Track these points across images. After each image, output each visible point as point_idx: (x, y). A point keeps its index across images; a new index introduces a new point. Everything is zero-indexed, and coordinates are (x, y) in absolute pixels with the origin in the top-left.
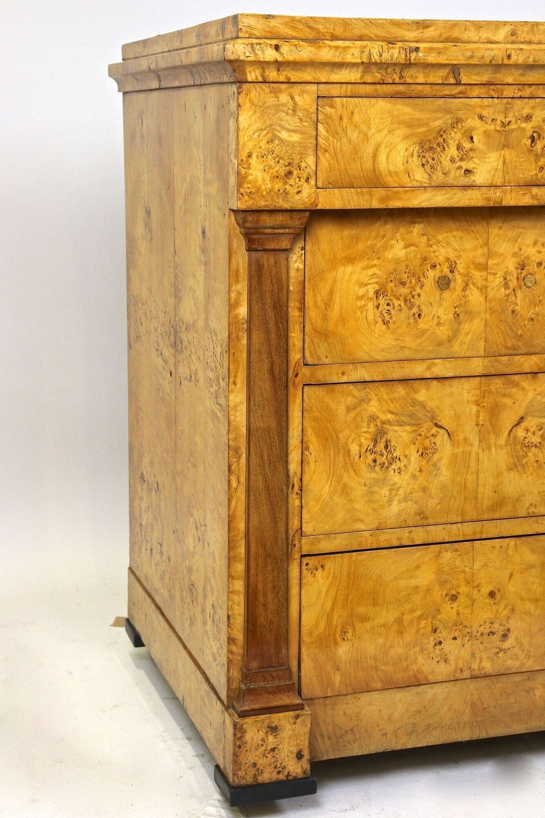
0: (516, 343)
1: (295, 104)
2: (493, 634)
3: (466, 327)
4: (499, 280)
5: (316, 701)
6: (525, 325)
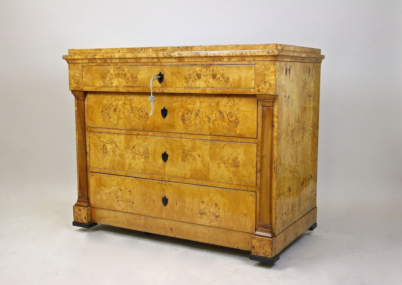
0: (131, 127)
1: (78, 68)
2: (130, 202)
3: (120, 121)
5: (97, 209)
6: (133, 122)
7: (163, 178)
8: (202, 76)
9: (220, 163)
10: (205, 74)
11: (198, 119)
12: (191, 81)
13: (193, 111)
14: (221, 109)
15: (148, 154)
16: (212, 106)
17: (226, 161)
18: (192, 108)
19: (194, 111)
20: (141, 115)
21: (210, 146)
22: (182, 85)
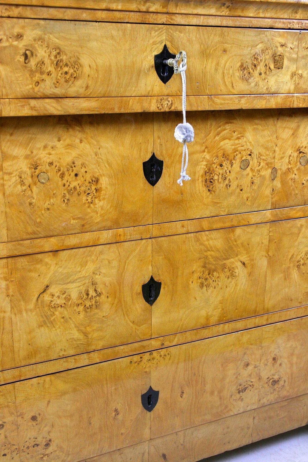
0: (35, 229)
2: (37, 445)
4: (15, 179)
6: (42, 214)
7: (144, 347)
8: (286, 62)
9: (289, 268)
10: (294, 56)
11: (248, 174)
12: (256, 73)
13: (234, 157)
14: (302, 143)
15: (98, 298)
16: (283, 139)
17: (302, 260)
18: (233, 147)
19: (239, 156)
20: (75, 188)
21: (269, 236)
22: (233, 86)
